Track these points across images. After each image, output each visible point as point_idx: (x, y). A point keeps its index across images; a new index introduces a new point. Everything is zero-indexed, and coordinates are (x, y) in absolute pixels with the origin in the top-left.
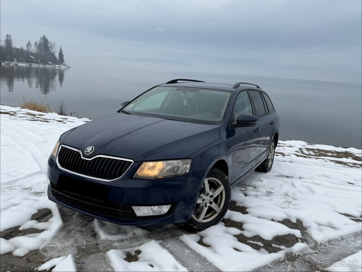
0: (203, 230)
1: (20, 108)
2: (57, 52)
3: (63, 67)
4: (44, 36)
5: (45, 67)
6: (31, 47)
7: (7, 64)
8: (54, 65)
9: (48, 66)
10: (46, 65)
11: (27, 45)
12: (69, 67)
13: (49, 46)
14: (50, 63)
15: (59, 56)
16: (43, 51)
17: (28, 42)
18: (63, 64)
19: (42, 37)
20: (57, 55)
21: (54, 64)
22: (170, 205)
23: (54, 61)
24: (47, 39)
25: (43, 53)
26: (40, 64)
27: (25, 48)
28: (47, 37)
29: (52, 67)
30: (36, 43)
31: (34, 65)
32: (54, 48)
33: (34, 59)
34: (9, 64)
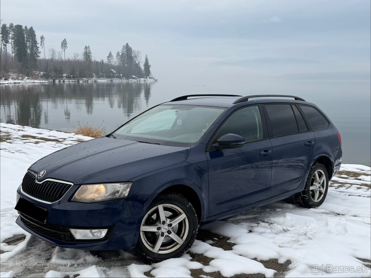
0: (160, 261)
1: (74, 134)
2: (142, 62)
3: (149, 81)
4: (127, 44)
5: (128, 82)
6: (112, 58)
7: (85, 82)
8: (139, 79)
9: (132, 81)
10: (130, 80)
11: (108, 57)
12: (157, 80)
13: (133, 55)
14: (134, 76)
15: (144, 67)
16: (126, 63)
17: (109, 53)
18: (150, 76)
19: (125, 45)
20: (142, 67)
21: (139, 77)
22: (107, 230)
23: (140, 74)
24: (130, 47)
25: (126, 65)
26: (122, 79)
27: (106, 61)
28: (130, 45)
29: (136, 81)
30: (118, 53)
31: (116, 81)
32: (138, 58)
33: (115, 74)
34: (87, 81)
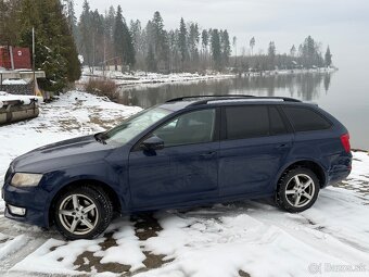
3: (329, 70)
4: (310, 36)
6: (295, 51)
7: (267, 74)
8: (319, 69)
9: (312, 71)
11: (291, 50)
12: (338, 69)
13: (314, 47)
14: (314, 66)
15: (325, 57)
17: (292, 46)
18: (331, 65)
19: (307, 38)
20: (323, 57)
23: (320, 64)
24: (312, 39)
25: (307, 56)
26: (302, 69)
27: (288, 53)
29: (316, 71)
30: (301, 45)
32: (320, 49)
33: (296, 65)
